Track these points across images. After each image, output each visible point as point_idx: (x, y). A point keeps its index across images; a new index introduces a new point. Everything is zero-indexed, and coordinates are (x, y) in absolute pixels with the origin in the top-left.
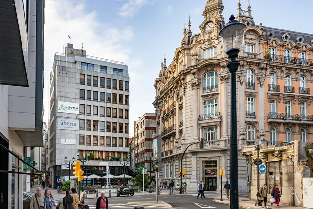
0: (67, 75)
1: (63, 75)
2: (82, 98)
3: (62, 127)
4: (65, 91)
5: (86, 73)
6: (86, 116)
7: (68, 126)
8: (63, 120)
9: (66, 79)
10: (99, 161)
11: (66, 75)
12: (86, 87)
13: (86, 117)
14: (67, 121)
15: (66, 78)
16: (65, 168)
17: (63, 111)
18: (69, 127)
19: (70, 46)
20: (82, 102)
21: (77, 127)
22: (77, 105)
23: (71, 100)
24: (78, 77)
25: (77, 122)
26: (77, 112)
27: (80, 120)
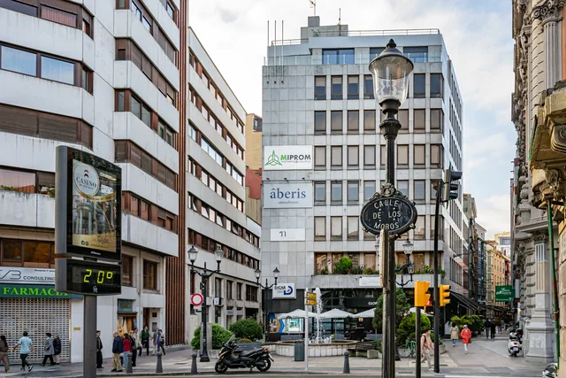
0: (285, 85)
1: (277, 86)
2: (320, 131)
3: (275, 203)
4: (281, 120)
5: (328, 72)
6: (329, 172)
7: (287, 200)
8: (276, 186)
9: (284, 94)
10: (357, 276)
11: (282, 86)
12: (329, 105)
13: (329, 175)
14: (284, 188)
15: (282, 91)
16: (281, 295)
17: (277, 167)
18: (289, 202)
19: (314, 21)
20: (320, 140)
21: (309, 201)
22: (309, 150)
23: (293, 140)
24: (310, 83)
25: (308, 189)
26: (309, 165)
27: (316, 182)
